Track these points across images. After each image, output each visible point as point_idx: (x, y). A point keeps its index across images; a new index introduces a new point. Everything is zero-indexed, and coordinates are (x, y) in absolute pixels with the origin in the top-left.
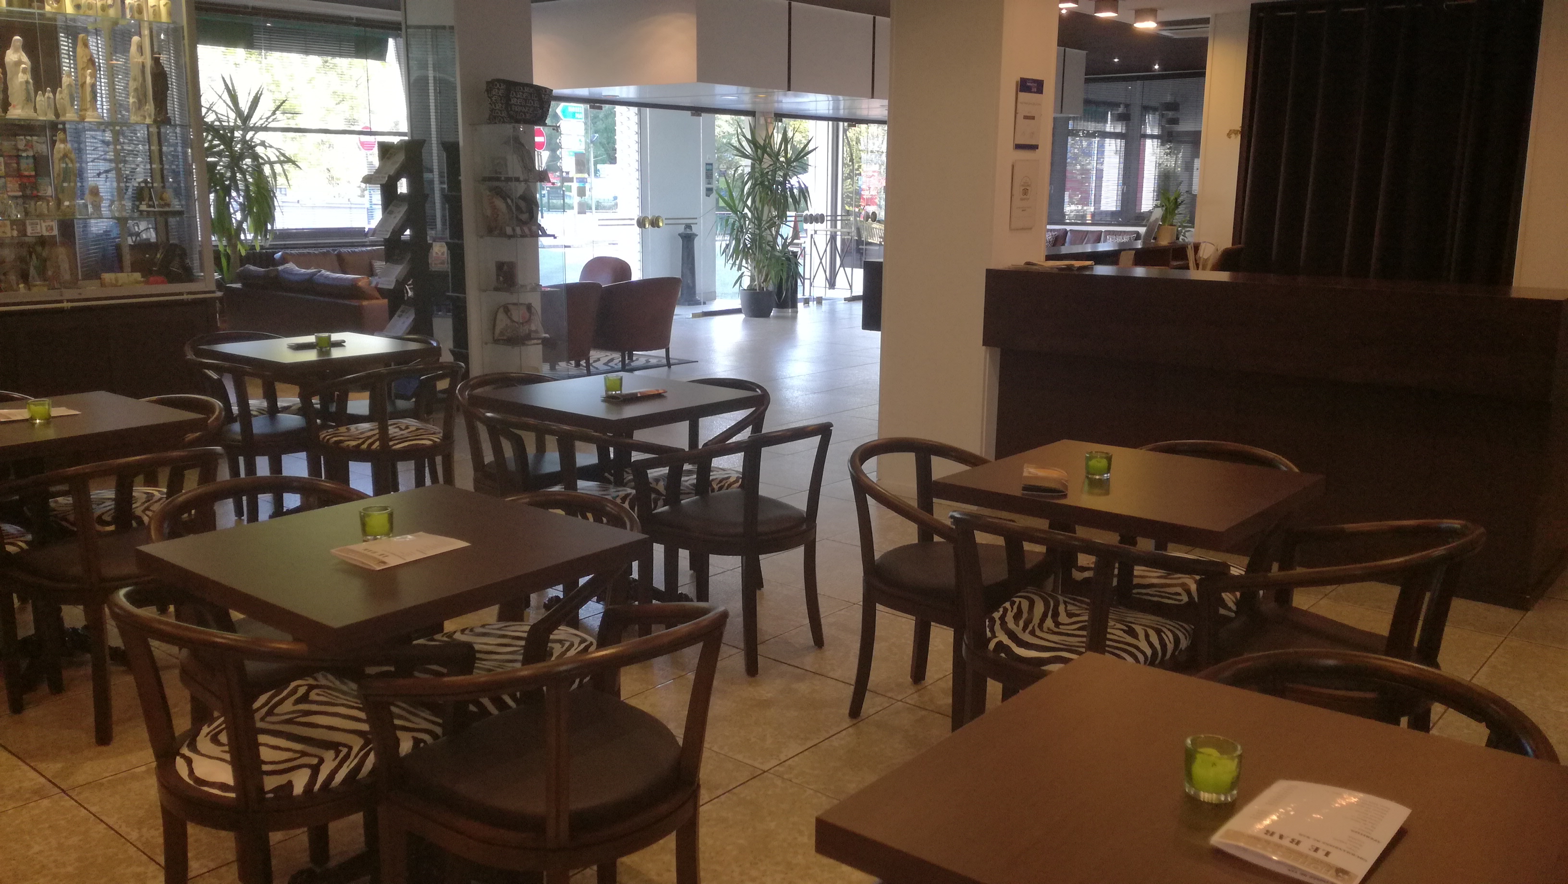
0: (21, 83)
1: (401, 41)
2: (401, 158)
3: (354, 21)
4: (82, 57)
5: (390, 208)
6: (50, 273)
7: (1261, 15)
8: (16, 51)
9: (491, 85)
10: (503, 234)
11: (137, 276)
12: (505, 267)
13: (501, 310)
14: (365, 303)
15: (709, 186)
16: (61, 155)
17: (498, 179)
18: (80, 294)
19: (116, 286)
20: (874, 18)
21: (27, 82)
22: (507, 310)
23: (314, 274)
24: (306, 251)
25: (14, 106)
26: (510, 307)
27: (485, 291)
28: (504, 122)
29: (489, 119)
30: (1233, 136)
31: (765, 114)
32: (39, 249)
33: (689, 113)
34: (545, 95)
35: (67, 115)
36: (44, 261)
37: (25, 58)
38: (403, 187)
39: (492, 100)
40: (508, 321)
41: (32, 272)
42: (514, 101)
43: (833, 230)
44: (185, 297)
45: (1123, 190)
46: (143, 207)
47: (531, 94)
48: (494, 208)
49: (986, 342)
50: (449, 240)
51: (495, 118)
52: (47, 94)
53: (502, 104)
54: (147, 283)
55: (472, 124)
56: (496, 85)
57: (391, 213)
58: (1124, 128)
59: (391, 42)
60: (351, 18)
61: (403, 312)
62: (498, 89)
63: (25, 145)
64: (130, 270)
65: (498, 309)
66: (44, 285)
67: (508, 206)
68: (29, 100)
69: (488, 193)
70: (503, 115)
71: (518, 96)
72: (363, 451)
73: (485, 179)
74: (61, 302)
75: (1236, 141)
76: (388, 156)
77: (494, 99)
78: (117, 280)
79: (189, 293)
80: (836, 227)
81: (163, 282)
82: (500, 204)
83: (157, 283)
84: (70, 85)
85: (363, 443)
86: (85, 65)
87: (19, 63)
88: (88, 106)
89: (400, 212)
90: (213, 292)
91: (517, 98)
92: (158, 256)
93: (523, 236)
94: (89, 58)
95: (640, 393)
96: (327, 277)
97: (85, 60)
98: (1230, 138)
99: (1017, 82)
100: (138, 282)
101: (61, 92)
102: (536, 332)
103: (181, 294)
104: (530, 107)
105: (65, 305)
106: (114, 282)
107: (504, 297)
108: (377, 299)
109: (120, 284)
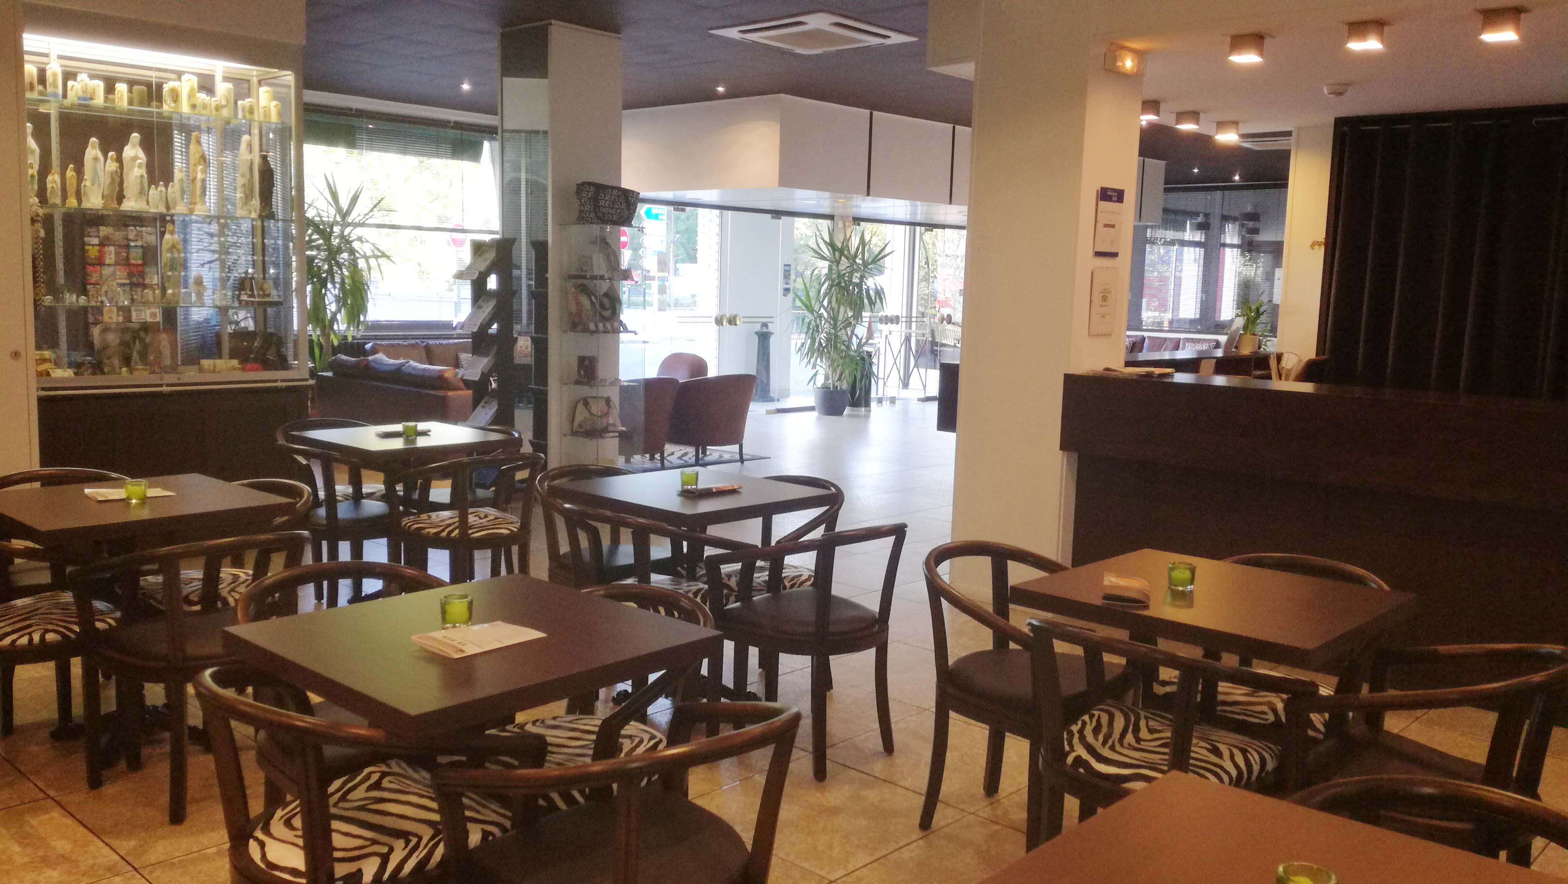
0: (136, 177)
1: (497, 144)
2: (491, 255)
3: (452, 124)
4: (195, 154)
5: (480, 302)
6: (152, 358)
7: (1345, 128)
8: (134, 147)
9: (582, 187)
10: (586, 330)
11: (235, 363)
12: (586, 363)
13: (581, 403)
14: (450, 394)
15: (787, 286)
16: (169, 246)
17: (584, 277)
18: (179, 379)
19: (214, 372)
20: (954, 127)
21: (142, 176)
22: (586, 404)
23: (403, 365)
24: (396, 342)
25: (128, 199)
26: (590, 401)
27: (566, 384)
28: (591, 222)
29: (578, 220)
30: (1316, 247)
31: (843, 218)
32: (142, 334)
33: (770, 216)
34: (632, 198)
35: (177, 208)
36: (145, 346)
37: (141, 154)
38: (492, 283)
39: (581, 202)
40: (587, 414)
41: (135, 355)
42: (602, 203)
43: (910, 331)
44: (279, 384)
45: (1202, 298)
46: (244, 297)
47: (619, 196)
48: (578, 304)
49: (1063, 447)
50: (534, 335)
51: (583, 218)
52: (159, 188)
53: (590, 205)
54: (243, 369)
55: (562, 224)
56: (586, 188)
57: (480, 307)
58: (1203, 237)
59: (486, 145)
60: (449, 122)
61: (486, 403)
62: (588, 191)
63: (136, 236)
64: (228, 356)
65: (578, 402)
66: (146, 370)
67: (592, 303)
68: (143, 193)
69: (573, 290)
70: (591, 216)
71: (607, 198)
72: (443, 539)
73: (571, 277)
74: (161, 385)
75: (1320, 252)
76: (479, 253)
77: (583, 200)
78: (215, 367)
79: (282, 381)
80: (910, 328)
81: (257, 370)
82: (585, 300)
83: (250, 370)
84: (181, 180)
85: (443, 530)
86: (196, 161)
87: (135, 158)
88: (198, 199)
89: (489, 307)
90: (307, 380)
91: (606, 201)
92: (256, 344)
93: (606, 332)
94: (201, 154)
95: (716, 488)
96: (414, 368)
97: (197, 156)
98: (1313, 249)
99: (1097, 191)
100: (234, 369)
101: (173, 186)
102: (614, 425)
103: (275, 381)
104: (617, 209)
105: (165, 389)
106: (212, 368)
107: (585, 391)
108: (462, 389)
109: (217, 370)
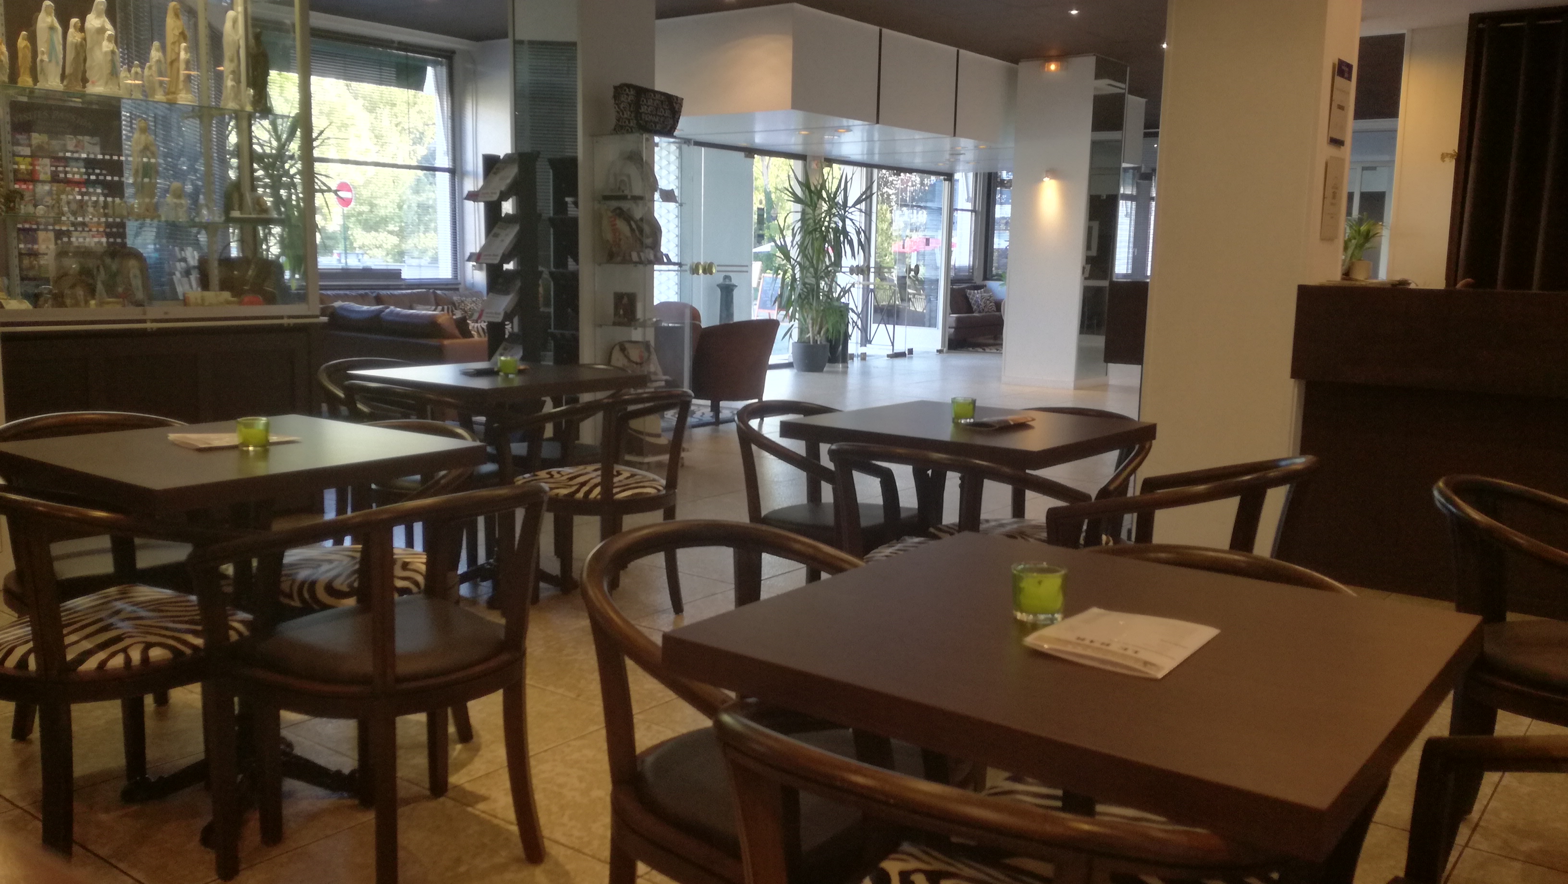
0: (106, 53)
2: (512, 172)
3: (396, 45)
4: (173, 29)
5: (495, 230)
6: (120, 290)
7: (1481, 26)
8: (98, 16)
9: (619, 90)
11: (226, 295)
12: (625, 300)
13: (617, 348)
15: (761, 232)
16: (141, 147)
18: (166, 313)
19: (203, 305)
20: (958, 51)
21: (113, 52)
22: (623, 349)
23: (381, 311)
25: (93, 83)
26: (627, 345)
27: (601, 326)
28: (632, 132)
29: (615, 129)
30: (1447, 160)
31: (815, 158)
33: (742, 154)
34: (676, 103)
37: (108, 26)
38: (508, 207)
39: (619, 107)
40: (625, 361)
41: (100, 286)
42: (643, 109)
44: (285, 321)
46: (236, 214)
47: (662, 102)
48: (615, 230)
50: (553, 269)
51: (622, 127)
52: (133, 70)
53: (631, 112)
54: (241, 303)
55: (594, 135)
56: (625, 90)
57: (496, 235)
59: (430, 71)
60: (393, 42)
61: (505, 349)
62: (627, 95)
64: (217, 288)
65: (613, 348)
66: (118, 303)
69: (610, 214)
70: (632, 124)
71: (649, 104)
73: (606, 198)
74: (144, 321)
75: (1450, 166)
76: (494, 170)
77: (622, 106)
78: (203, 300)
79: (290, 317)
81: (259, 303)
82: (621, 225)
83: (251, 303)
84: (159, 61)
86: (176, 38)
87: (101, 30)
88: (181, 86)
89: (509, 236)
90: (317, 317)
91: (648, 106)
92: (250, 272)
94: (180, 31)
95: (1012, 420)
96: (398, 314)
97: (177, 32)
98: (1444, 161)
99: (1334, 65)
100: (228, 303)
101: (150, 68)
102: (655, 374)
103: (282, 317)
104: (660, 116)
105: (149, 325)
106: (199, 301)
107: (620, 334)
109: (206, 304)
